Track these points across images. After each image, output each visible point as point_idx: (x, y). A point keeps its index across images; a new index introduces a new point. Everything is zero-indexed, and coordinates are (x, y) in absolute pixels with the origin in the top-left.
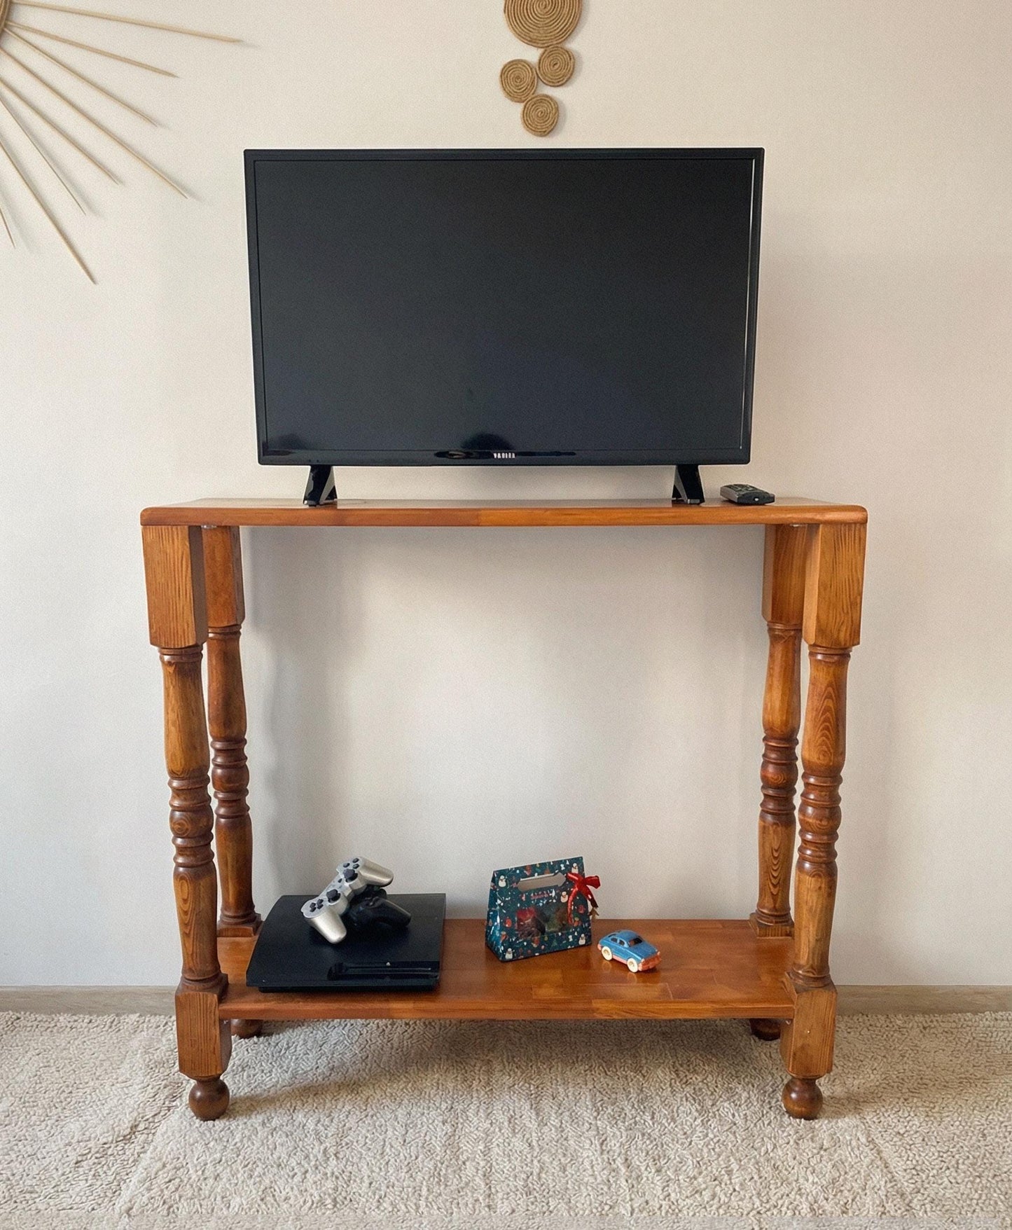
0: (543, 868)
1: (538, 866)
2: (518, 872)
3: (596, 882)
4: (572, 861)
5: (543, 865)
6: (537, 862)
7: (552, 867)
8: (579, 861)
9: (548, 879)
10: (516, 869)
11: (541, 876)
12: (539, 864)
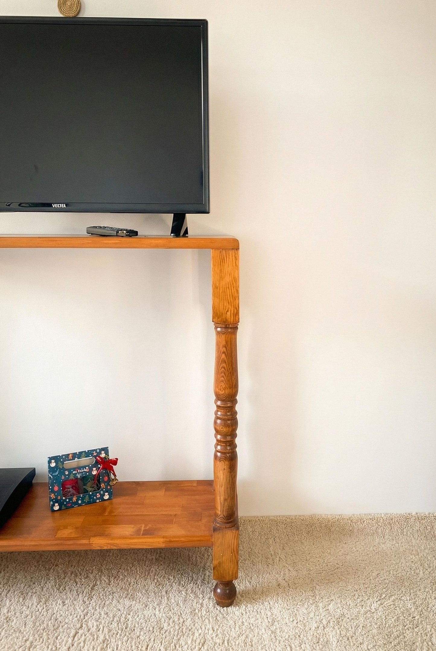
0: (79, 455)
1: (78, 453)
2: (64, 457)
3: (115, 462)
4: (103, 449)
5: (81, 453)
6: (77, 451)
7: (88, 454)
8: (106, 450)
9: (85, 461)
10: (63, 455)
11: (79, 460)
12: (79, 452)
